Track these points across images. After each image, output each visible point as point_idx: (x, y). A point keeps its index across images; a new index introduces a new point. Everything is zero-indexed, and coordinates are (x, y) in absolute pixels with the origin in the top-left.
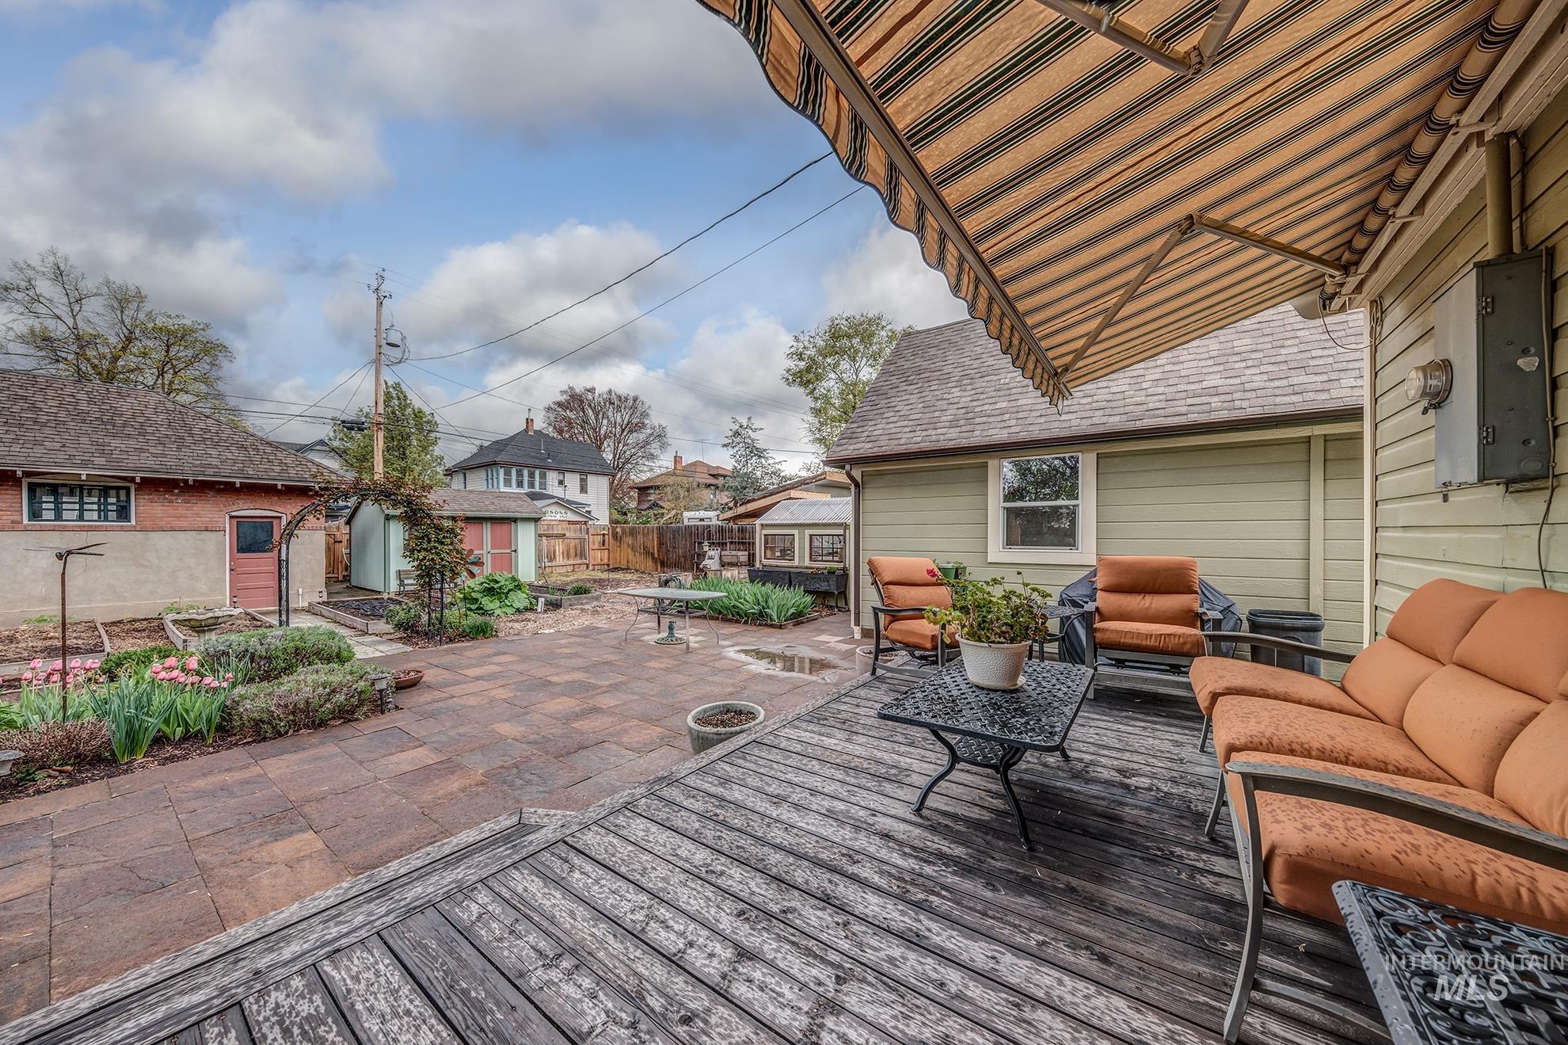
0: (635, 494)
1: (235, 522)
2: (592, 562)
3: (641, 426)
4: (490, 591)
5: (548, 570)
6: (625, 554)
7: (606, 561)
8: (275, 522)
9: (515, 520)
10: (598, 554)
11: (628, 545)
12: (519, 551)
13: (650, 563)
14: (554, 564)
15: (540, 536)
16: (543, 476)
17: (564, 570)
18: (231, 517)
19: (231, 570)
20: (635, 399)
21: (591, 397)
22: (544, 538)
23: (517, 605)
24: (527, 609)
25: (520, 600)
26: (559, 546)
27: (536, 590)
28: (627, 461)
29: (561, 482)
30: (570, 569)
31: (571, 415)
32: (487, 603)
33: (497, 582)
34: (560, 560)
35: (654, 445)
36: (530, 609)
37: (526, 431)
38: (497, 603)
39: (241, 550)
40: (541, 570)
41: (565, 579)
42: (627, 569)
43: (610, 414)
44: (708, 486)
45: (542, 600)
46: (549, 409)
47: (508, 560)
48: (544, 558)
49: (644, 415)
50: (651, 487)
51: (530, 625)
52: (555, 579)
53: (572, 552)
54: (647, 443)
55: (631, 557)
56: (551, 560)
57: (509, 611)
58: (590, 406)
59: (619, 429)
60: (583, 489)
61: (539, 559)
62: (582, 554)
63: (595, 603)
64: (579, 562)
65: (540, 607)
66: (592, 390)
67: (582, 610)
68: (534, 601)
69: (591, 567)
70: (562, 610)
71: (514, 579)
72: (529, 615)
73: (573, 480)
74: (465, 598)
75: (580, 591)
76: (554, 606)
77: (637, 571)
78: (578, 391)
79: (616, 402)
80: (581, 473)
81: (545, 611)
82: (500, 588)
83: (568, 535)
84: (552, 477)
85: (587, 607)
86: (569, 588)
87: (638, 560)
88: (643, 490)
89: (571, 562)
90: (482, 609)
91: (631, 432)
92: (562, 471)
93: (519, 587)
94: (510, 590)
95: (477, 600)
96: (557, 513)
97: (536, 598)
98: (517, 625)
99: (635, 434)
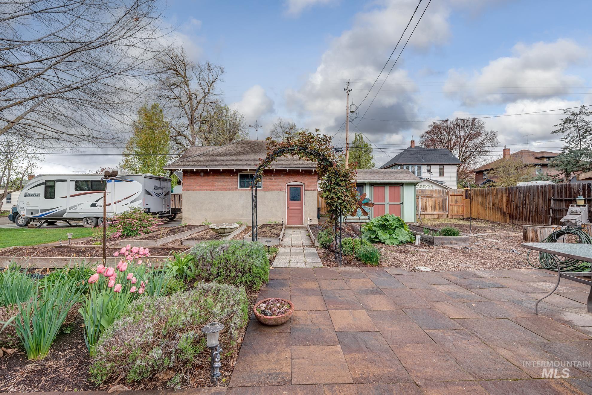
0: (474, 176)
1: (289, 187)
2: (451, 213)
3: (478, 134)
4: (383, 227)
5: (422, 217)
6: (477, 209)
7: (460, 213)
8: (301, 187)
9: (402, 184)
10: (455, 208)
11: (479, 203)
12: (405, 203)
13: (499, 216)
14: (425, 213)
15: (417, 196)
16: (419, 169)
17: (432, 217)
18: (288, 185)
19: (288, 208)
20: (474, 120)
21: (445, 125)
22: (420, 197)
23: (401, 238)
24: (407, 242)
25: (403, 235)
26: (429, 203)
27: (415, 229)
28: (468, 157)
29: (429, 171)
30: (436, 217)
31: (434, 137)
32: (382, 235)
33: (388, 221)
34: (429, 211)
35: (487, 145)
36: (410, 243)
37: (411, 147)
38: (388, 236)
39: (291, 199)
40: (418, 216)
41: (434, 223)
42: (478, 219)
43: (457, 132)
44: (535, 165)
45: (418, 237)
46: (423, 136)
47: (398, 208)
48: (420, 209)
49: (481, 127)
50: (486, 171)
51: (409, 258)
52: (427, 222)
53: (437, 207)
54: (482, 144)
55: (481, 211)
56: (424, 211)
57: (396, 242)
58: (445, 130)
59: (463, 139)
60: (441, 174)
61: (417, 209)
62: (443, 207)
63: (463, 245)
64: (442, 212)
65: (417, 242)
66: (446, 121)
67: (453, 249)
68: (413, 237)
69: (450, 217)
70: (435, 247)
71: (399, 220)
72: (409, 247)
73: (435, 169)
74: (369, 230)
75: (448, 233)
76: (428, 243)
77: (487, 221)
78: (438, 123)
79: (461, 124)
80: (440, 165)
81: (422, 246)
82: (390, 225)
83: (434, 195)
84: (424, 168)
85: (455, 247)
86: (440, 229)
87: (489, 214)
88: (480, 173)
89: (437, 212)
90: (378, 238)
91: (470, 139)
92: (429, 165)
93: (402, 225)
94: (396, 227)
95: (375, 232)
96: (426, 186)
97: (415, 235)
98: (399, 256)
99: (473, 141)
